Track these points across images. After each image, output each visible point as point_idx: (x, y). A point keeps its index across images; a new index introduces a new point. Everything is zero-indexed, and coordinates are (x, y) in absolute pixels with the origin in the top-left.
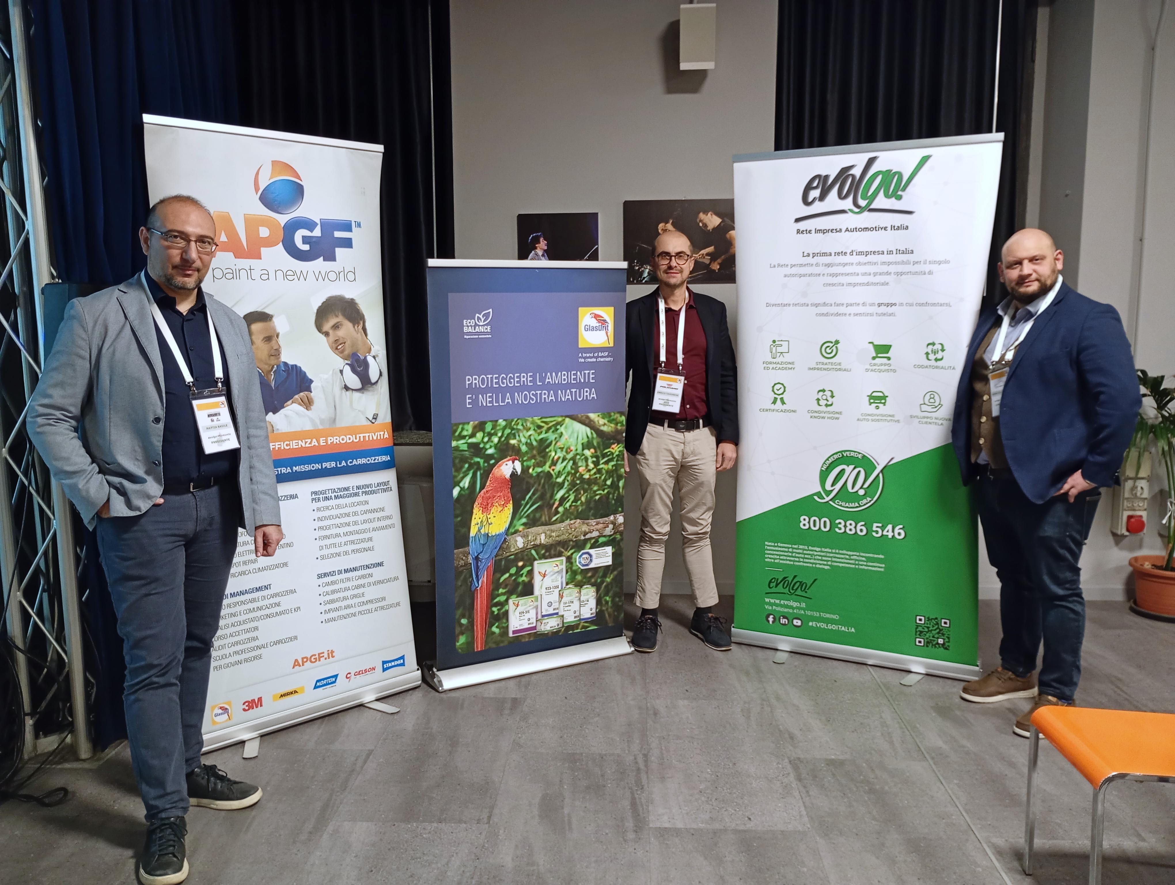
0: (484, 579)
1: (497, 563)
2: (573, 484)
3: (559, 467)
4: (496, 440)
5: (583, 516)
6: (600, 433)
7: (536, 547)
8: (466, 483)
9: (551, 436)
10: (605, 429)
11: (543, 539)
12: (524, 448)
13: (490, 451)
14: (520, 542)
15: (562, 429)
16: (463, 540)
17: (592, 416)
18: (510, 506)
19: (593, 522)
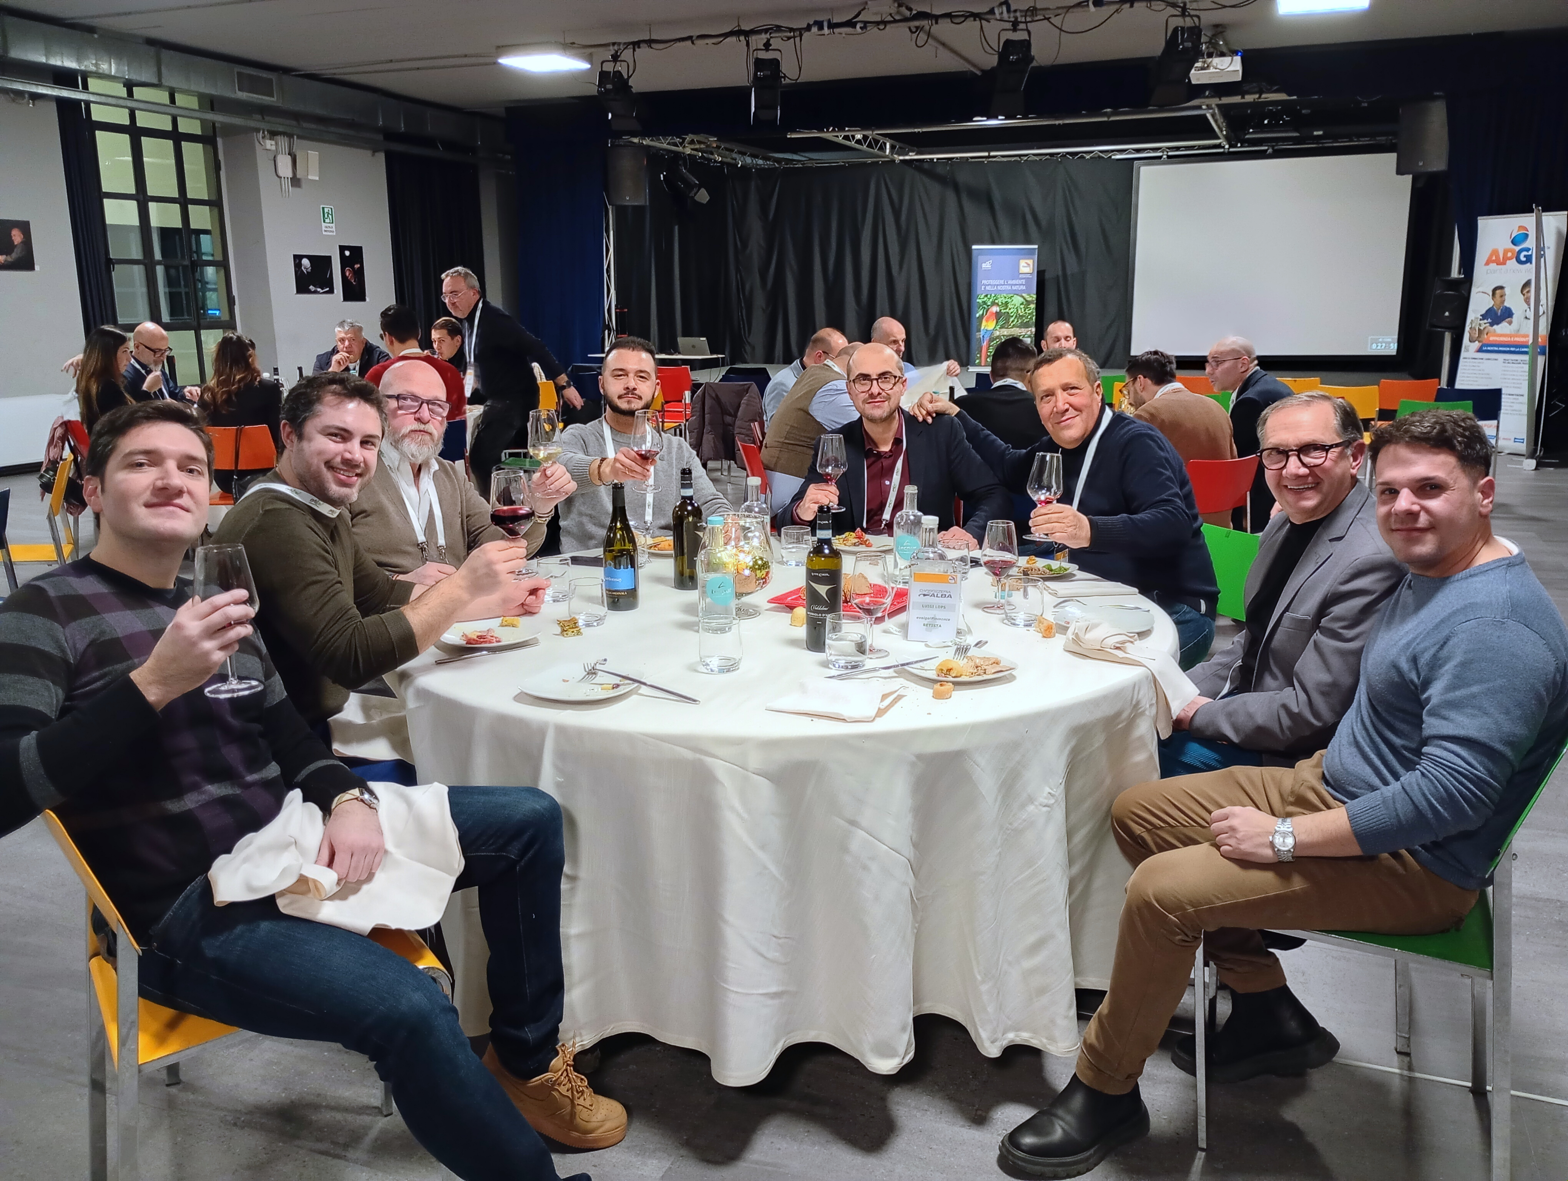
0: (985, 343)
1: (990, 339)
2: (1016, 316)
3: (1012, 310)
4: (991, 300)
5: (1020, 327)
6: (1026, 301)
7: (1003, 336)
8: (981, 312)
9: (1009, 300)
10: (1028, 299)
11: (1005, 333)
12: (1000, 304)
13: (989, 304)
14: (997, 333)
15: (1013, 298)
16: (979, 331)
17: (1024, 295)
18: (995, 321)
19: (1023, 329)
